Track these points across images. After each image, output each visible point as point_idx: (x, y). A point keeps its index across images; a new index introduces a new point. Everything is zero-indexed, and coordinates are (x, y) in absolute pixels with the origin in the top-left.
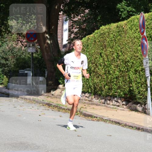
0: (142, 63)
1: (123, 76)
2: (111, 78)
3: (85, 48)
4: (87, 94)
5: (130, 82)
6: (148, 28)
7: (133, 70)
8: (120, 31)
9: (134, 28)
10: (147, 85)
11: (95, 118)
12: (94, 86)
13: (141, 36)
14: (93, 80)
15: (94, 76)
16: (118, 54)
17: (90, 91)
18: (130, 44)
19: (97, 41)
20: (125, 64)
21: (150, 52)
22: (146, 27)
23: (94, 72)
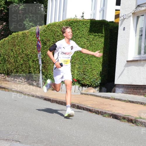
0: (37, 56)
1: (25, 64)
2: (18, 65)
3: (2, 46)
4: (2, 74)
5: (30, 67)
6: (41, 35)
7: (31, 60)
8: (25, 36)
9: (33, 35)
10: (40, 69)
11: (7, 90)
12: (7, 69)
13: (37, 40)
14: (7, 66)
15: (8, 63)
16: (22, 50)
17: (4, 73)
18: (30, 45)
19: (10, 41)
20: (27, 56)
21: (42, 49)
22: (40, 34)
23: (7, 61)
